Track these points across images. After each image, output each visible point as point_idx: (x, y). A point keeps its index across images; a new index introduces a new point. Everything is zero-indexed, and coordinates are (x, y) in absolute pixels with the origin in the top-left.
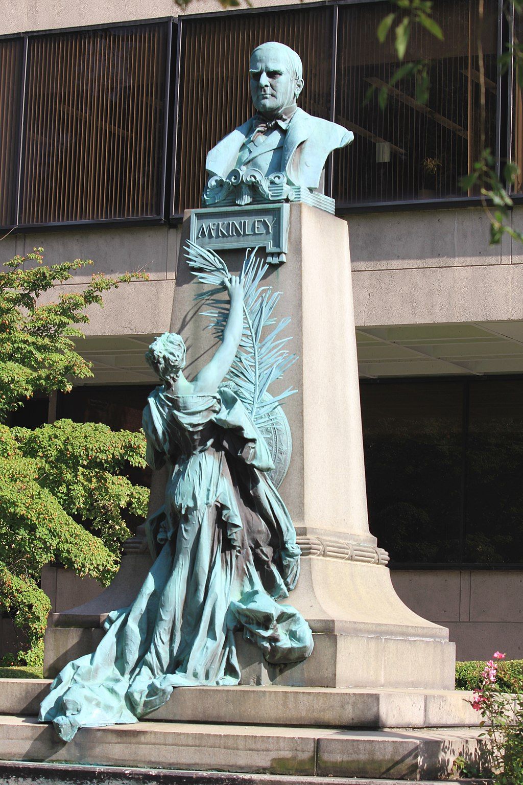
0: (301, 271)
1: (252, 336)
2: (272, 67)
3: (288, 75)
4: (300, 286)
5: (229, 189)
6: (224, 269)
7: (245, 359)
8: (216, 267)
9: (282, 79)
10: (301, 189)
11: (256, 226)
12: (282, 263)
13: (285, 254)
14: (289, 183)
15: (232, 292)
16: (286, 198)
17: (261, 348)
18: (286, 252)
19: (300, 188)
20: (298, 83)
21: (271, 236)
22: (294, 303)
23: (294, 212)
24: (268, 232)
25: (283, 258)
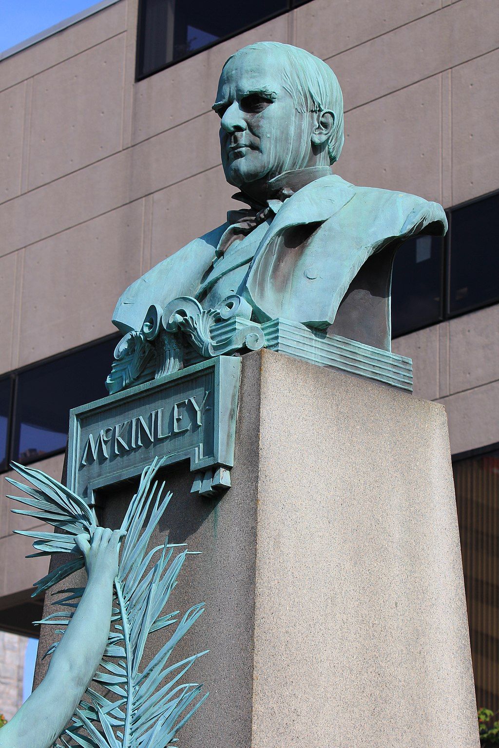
0: (257, 500)
1: (126, 658)
2: (248, 85)
3: (289, 101)
4: (253, 535)
5: (144, 352)
6: (86, 517)
7: (109, 714)
8: (70, 514)
9: (272, 110)
10: (280, 327)
11: (176, 416)
12: (221, 491)
13: (229, 468)
14: (258, 316)
15: (90, 564)
16: (240, 346)
17: (140, 683)
18: (231, 464)
19: (277, 324)
20: (321, 119)
21: (201, 432)
22: (240, 578)
23: (249, 373)
24: (196, 427)
25: (224, 478)
